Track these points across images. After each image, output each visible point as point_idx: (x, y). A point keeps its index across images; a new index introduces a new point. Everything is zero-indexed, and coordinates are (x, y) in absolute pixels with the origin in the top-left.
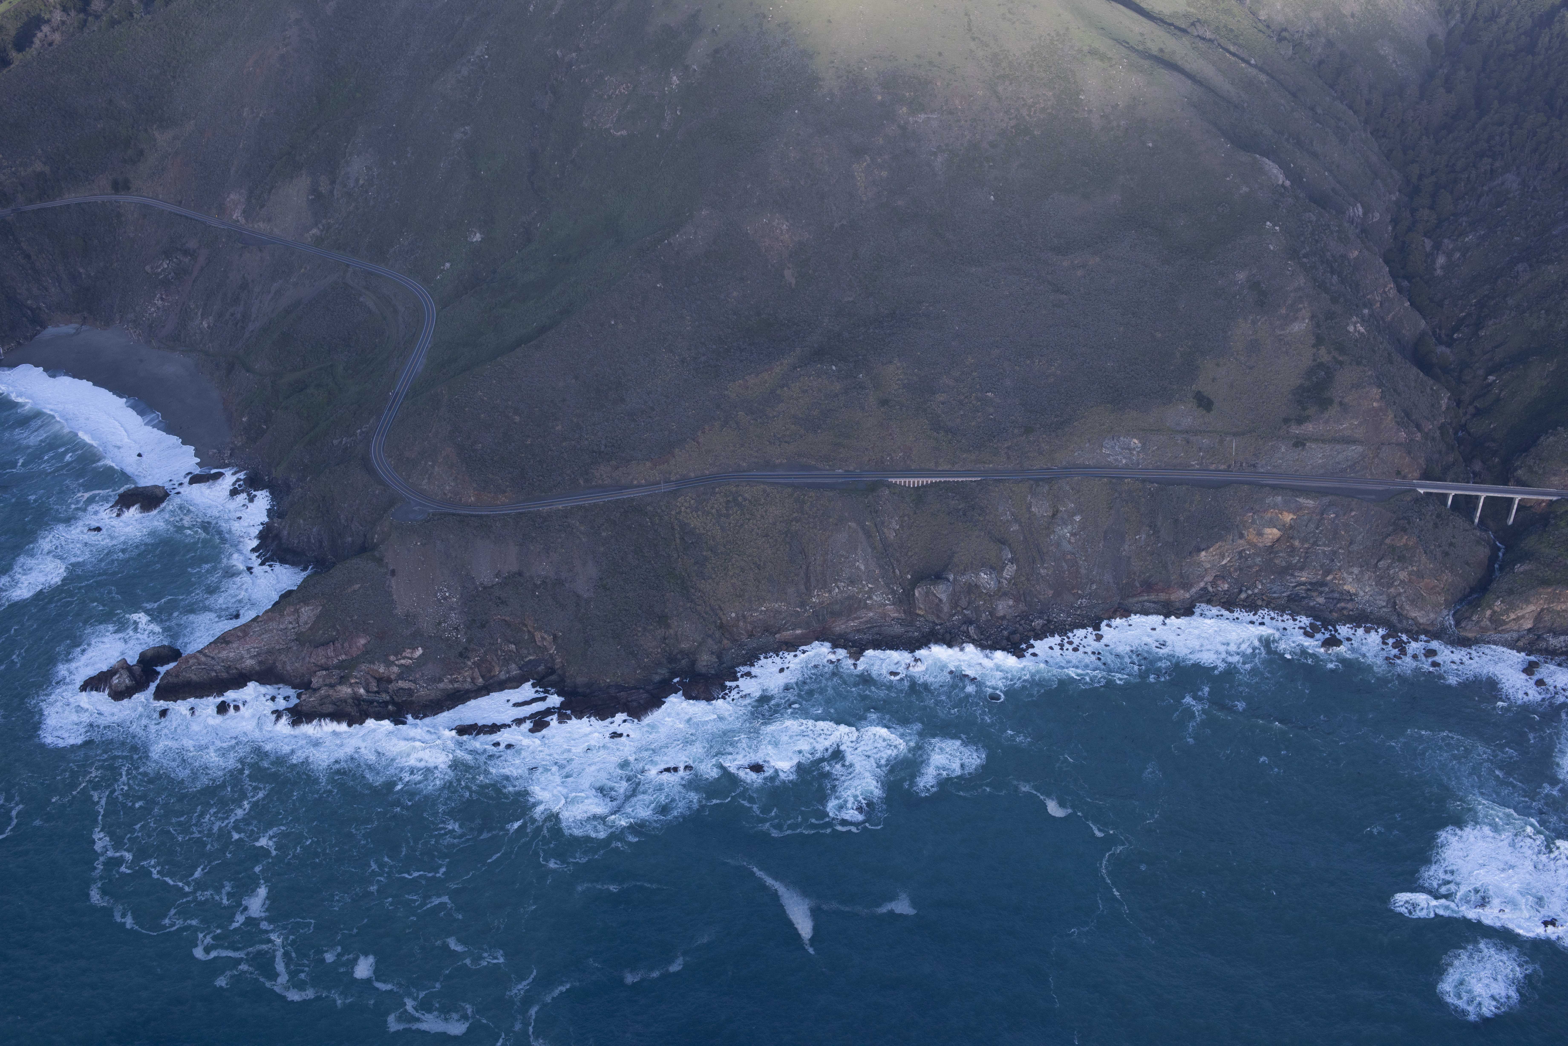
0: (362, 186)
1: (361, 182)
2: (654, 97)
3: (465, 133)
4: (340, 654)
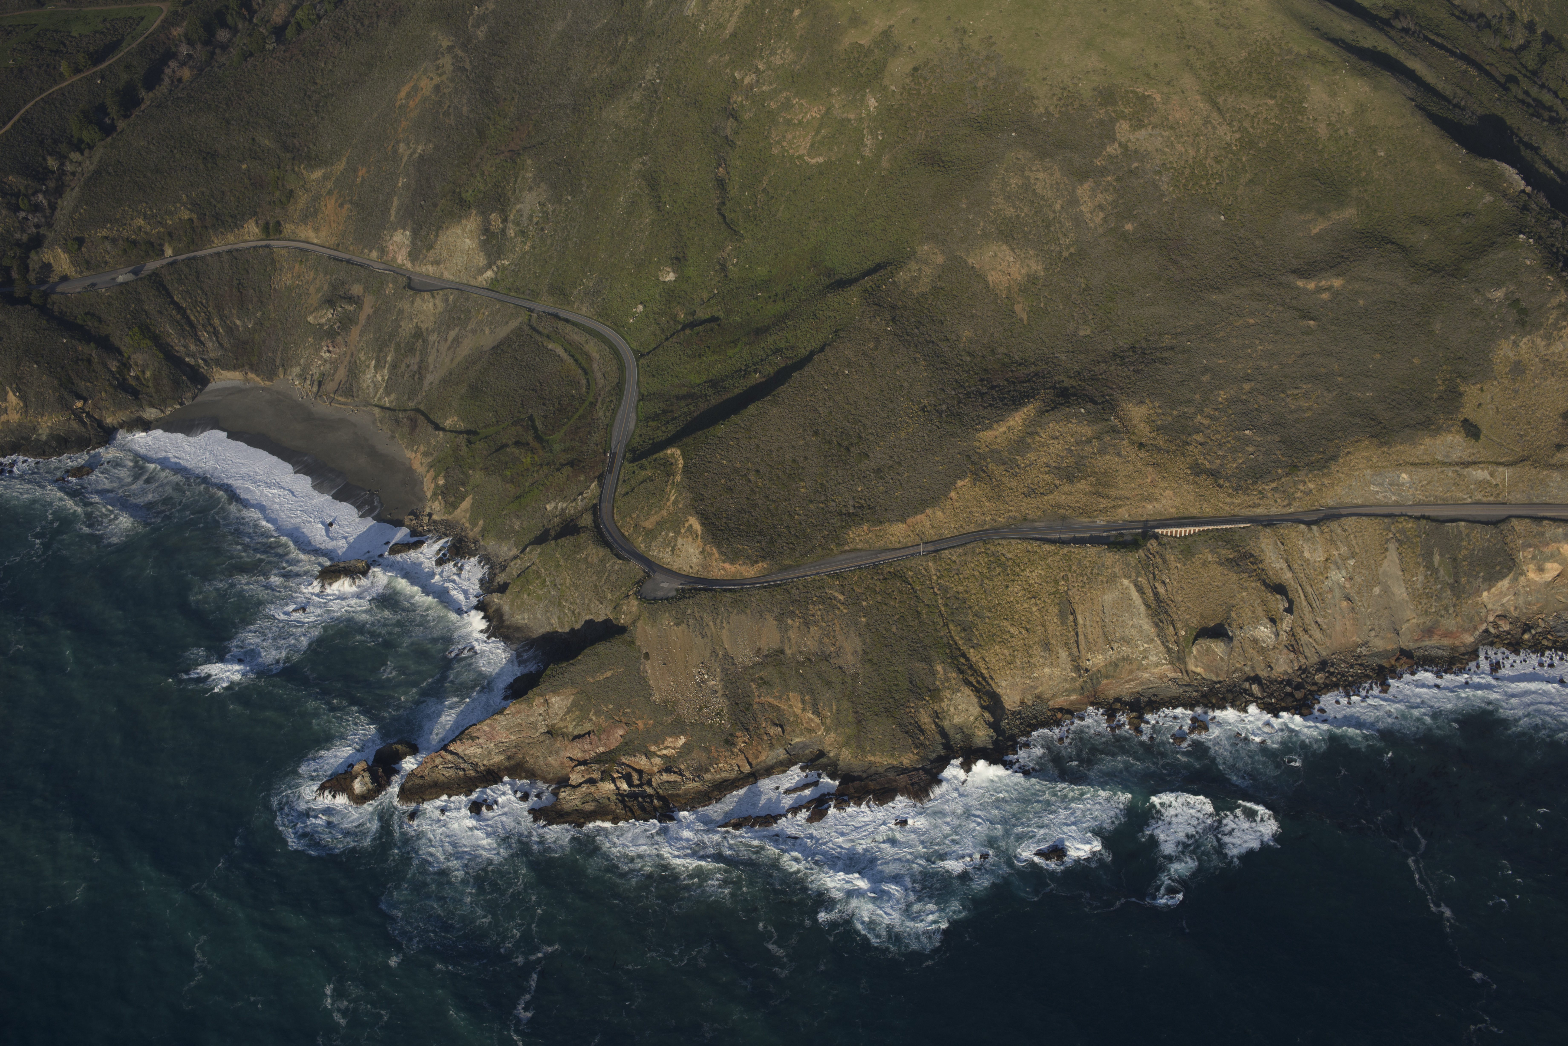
0: (537, 224)
1: (535, 220)
2: (849, 120)
3: (644, 164)
4: (598, 747)
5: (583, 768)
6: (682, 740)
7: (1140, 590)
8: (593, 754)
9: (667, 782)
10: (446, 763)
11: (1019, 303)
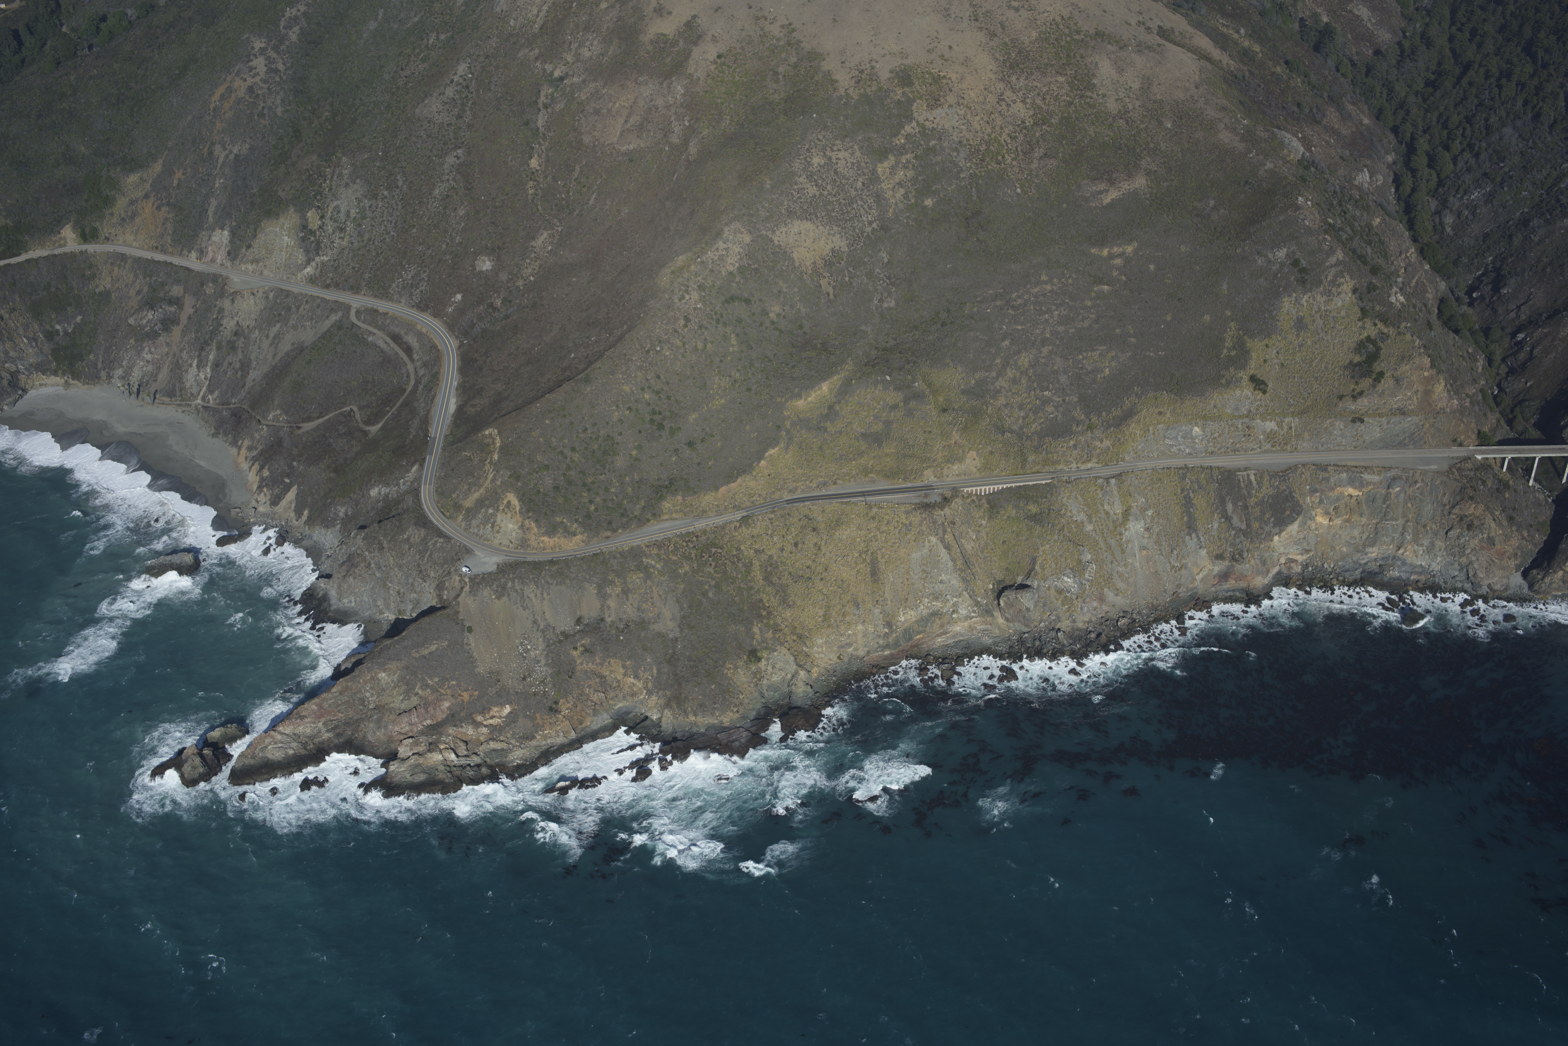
0: (354, 219)
1: (353, 216)
2: (657, 108)
3: (458, 158)
4: (426, 719)
5: (411, 740)
6: (507, 709)
7: (948, 547)
8: (420, 727)
9: (494, 750)
10: (276, 743)
11: (824, 277)
